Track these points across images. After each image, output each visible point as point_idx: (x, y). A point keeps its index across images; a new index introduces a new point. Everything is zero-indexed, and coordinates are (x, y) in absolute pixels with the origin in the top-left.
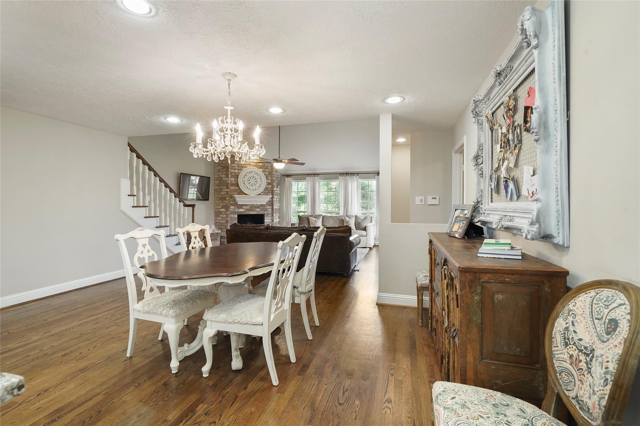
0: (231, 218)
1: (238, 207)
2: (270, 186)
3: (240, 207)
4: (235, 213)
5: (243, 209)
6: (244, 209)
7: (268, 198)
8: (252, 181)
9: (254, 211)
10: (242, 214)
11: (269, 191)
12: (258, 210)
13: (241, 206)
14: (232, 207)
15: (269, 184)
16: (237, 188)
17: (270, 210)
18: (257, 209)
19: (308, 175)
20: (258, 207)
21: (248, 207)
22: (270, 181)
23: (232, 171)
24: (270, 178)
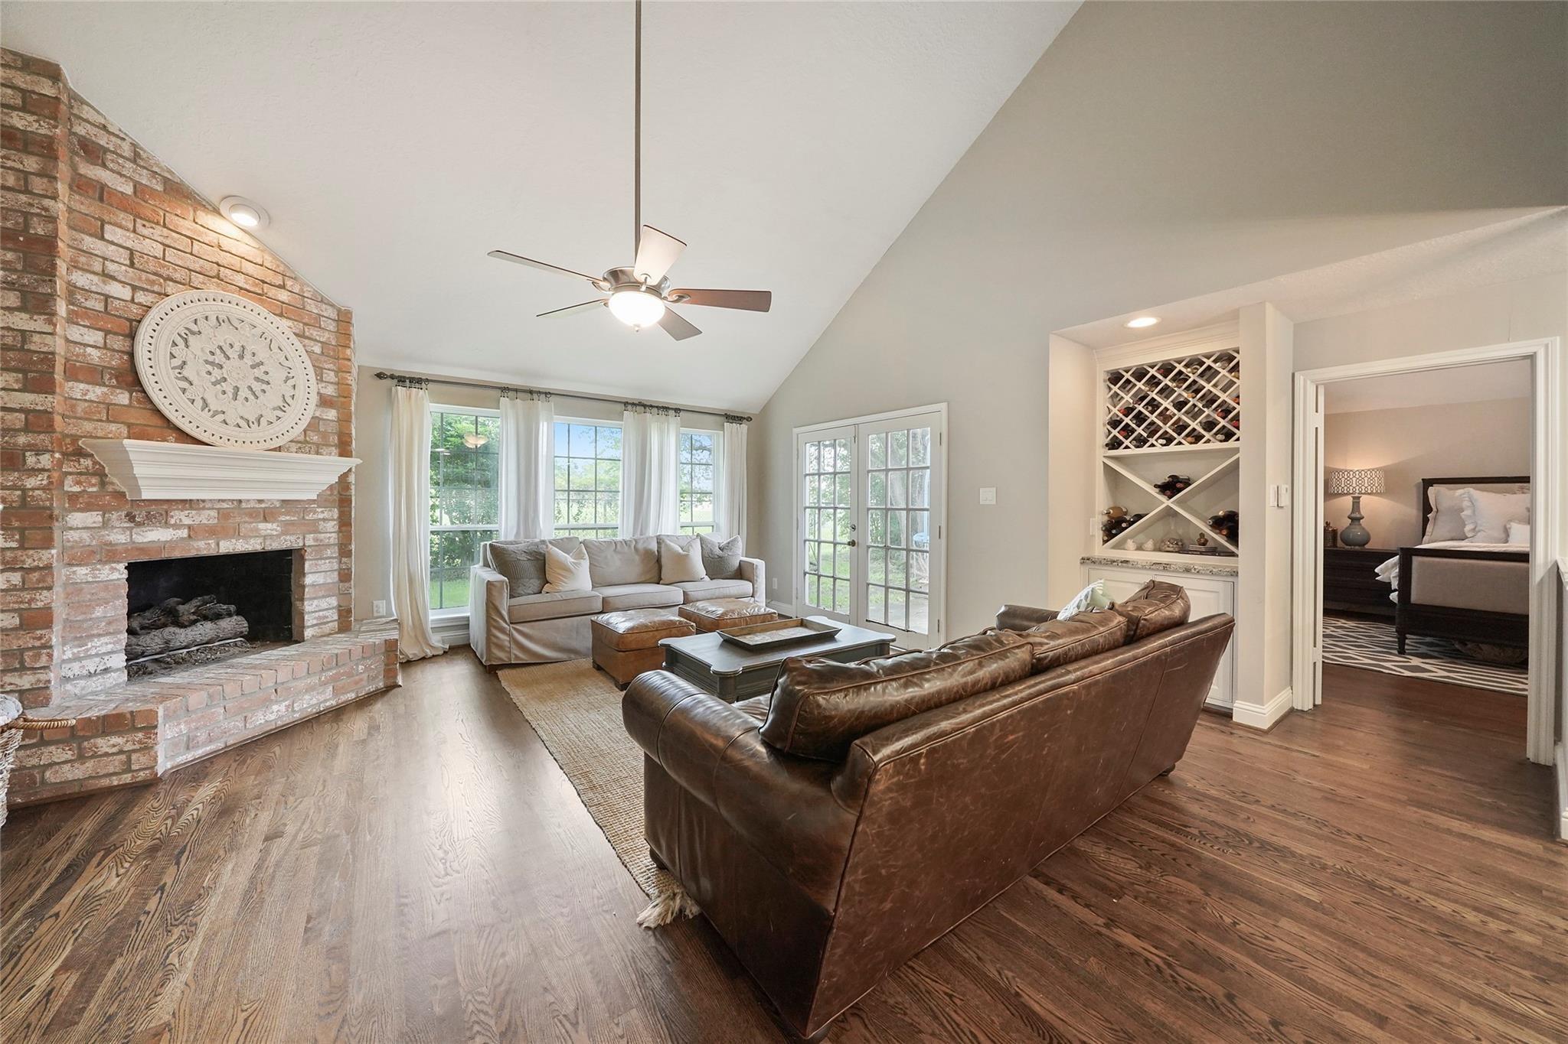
0: (74, 589)
1: (131, 517)
2: (331, 414)
3: (149, 516)
4: (110, 554)
5: (167, 525)
6: (176, 527)
7: (328, 469)
8: (236, 371)
9: (246, 537)
10: (164, 556)
11: (324, 435)
12: (268, 528)
13: (159, 511)
14: (77, 519)
15: (324, 402)
16: (123, 398)
17: (332, 525)
18: (262, 526)
19: (505, 389)
20: (267, 514)
21: (207, 517)
22: (330, 391)
23: (81, 279)
24: (330, 376)
